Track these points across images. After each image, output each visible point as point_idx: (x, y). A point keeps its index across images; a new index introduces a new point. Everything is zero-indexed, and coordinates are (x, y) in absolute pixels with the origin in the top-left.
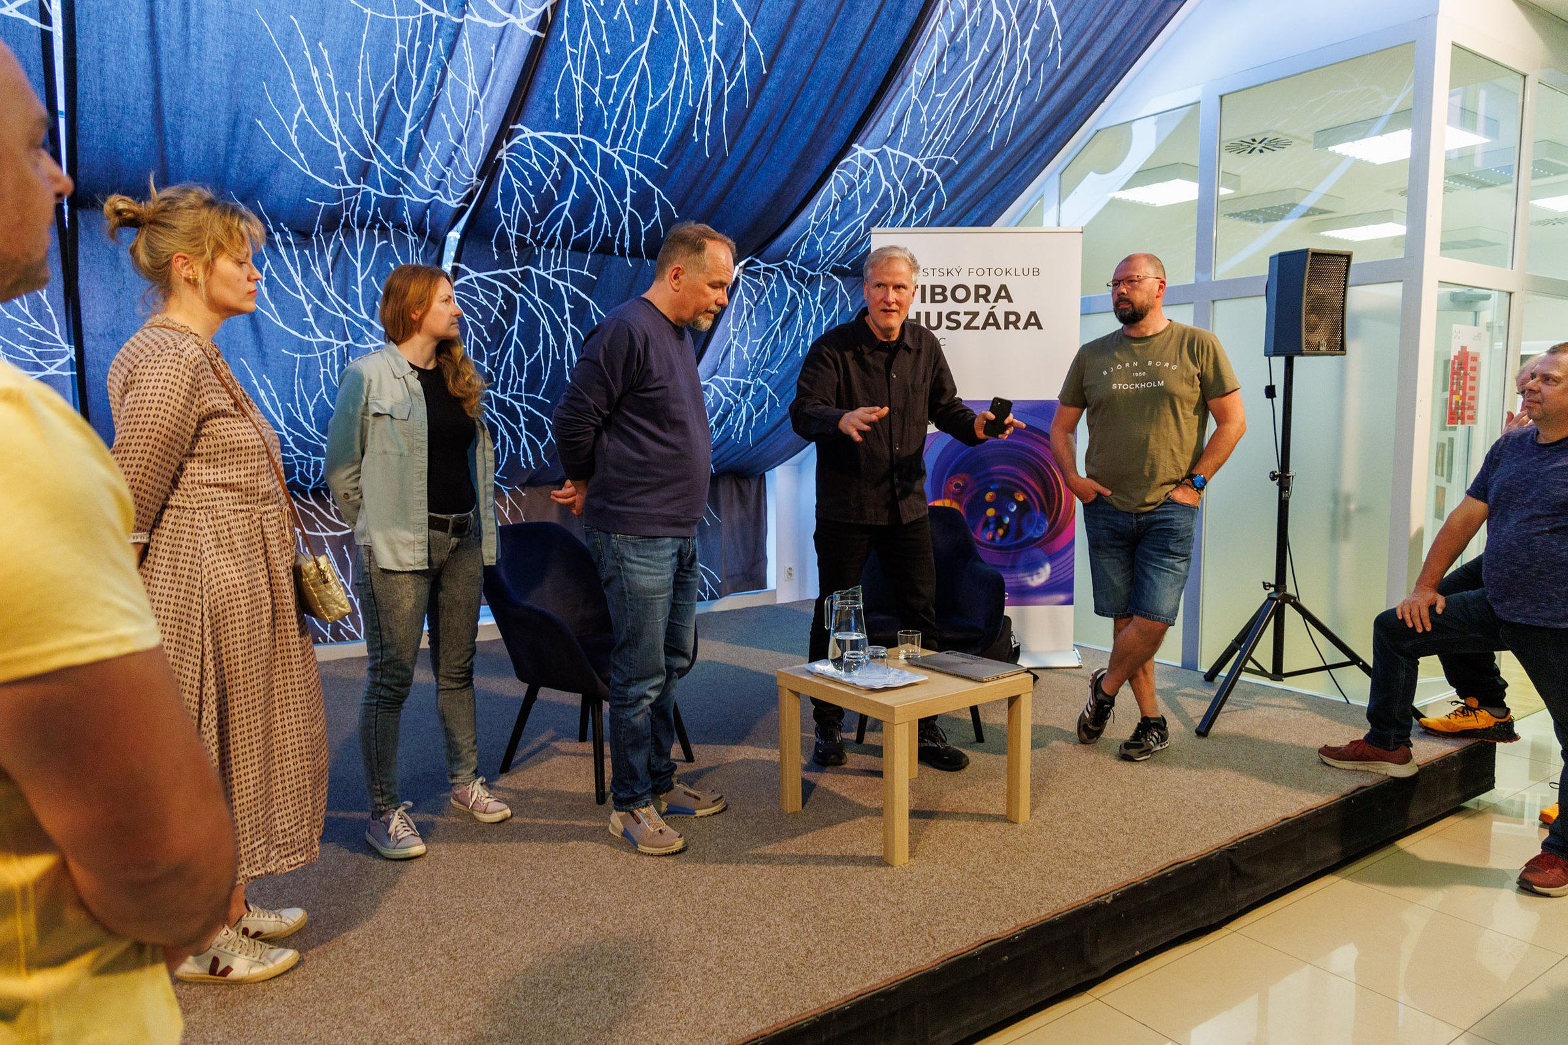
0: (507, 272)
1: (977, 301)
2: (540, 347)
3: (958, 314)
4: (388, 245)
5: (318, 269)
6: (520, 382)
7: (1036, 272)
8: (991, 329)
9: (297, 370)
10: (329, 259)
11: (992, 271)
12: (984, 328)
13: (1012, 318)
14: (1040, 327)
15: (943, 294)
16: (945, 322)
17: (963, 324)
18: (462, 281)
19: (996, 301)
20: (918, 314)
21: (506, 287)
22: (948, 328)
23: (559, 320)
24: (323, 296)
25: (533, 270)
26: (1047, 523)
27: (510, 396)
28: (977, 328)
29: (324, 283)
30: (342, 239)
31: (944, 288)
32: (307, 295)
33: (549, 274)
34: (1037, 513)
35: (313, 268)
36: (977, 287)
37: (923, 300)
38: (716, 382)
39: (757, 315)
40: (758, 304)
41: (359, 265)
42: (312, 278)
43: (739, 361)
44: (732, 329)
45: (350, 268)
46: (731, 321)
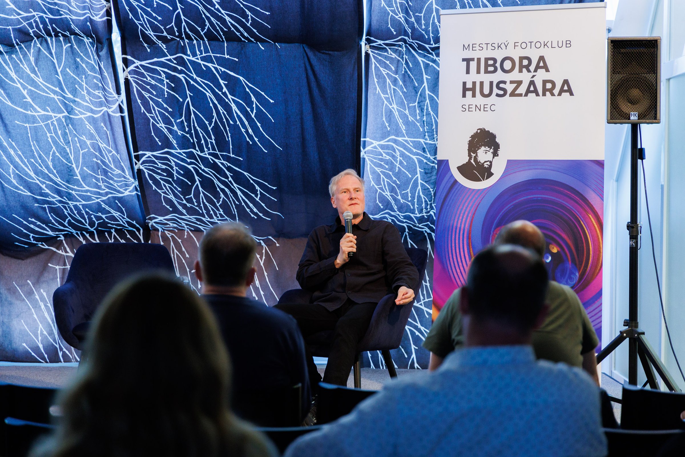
0: (163, 59)
1: (521, 71)
2: (215, 114)
3: (504, 82)
4: (71, 47)
5: (26, 66)
6: (211, 143)
7: (568, 44)
8: (532, 95)
9: (29, 135)
10: (32, 59)
11: (533, 44)
12: (526, 95)
13: (549, 86)
14: (572, 94)
15: (494, 65)
16: (495, 91)
17: (509, 92)
18: (132, 67)
19: (535, 71)
20: (474, 83)
21: (166, 70)
22: (498, 95)
23: (220, 93)
24: (33, 83)
25: (185, 57)
26: (577, 274)
27: (210, 154)
28: (520, 95)
29: (32, 75)
30: (39, 45)
31: (495, 60)
32: (22, 84)
33: (198, 59)
34: (569, 265)
35: (21, 66)
36: (521, 59)
37: (478, 72)
38: (395, 141)
39: (404, 82)
40: (399, 72)
41: (55, 61)
42: (22, 72)
43: (407, 123)
44: (382, 95)
45: (49, 63)
46: (378, 88)
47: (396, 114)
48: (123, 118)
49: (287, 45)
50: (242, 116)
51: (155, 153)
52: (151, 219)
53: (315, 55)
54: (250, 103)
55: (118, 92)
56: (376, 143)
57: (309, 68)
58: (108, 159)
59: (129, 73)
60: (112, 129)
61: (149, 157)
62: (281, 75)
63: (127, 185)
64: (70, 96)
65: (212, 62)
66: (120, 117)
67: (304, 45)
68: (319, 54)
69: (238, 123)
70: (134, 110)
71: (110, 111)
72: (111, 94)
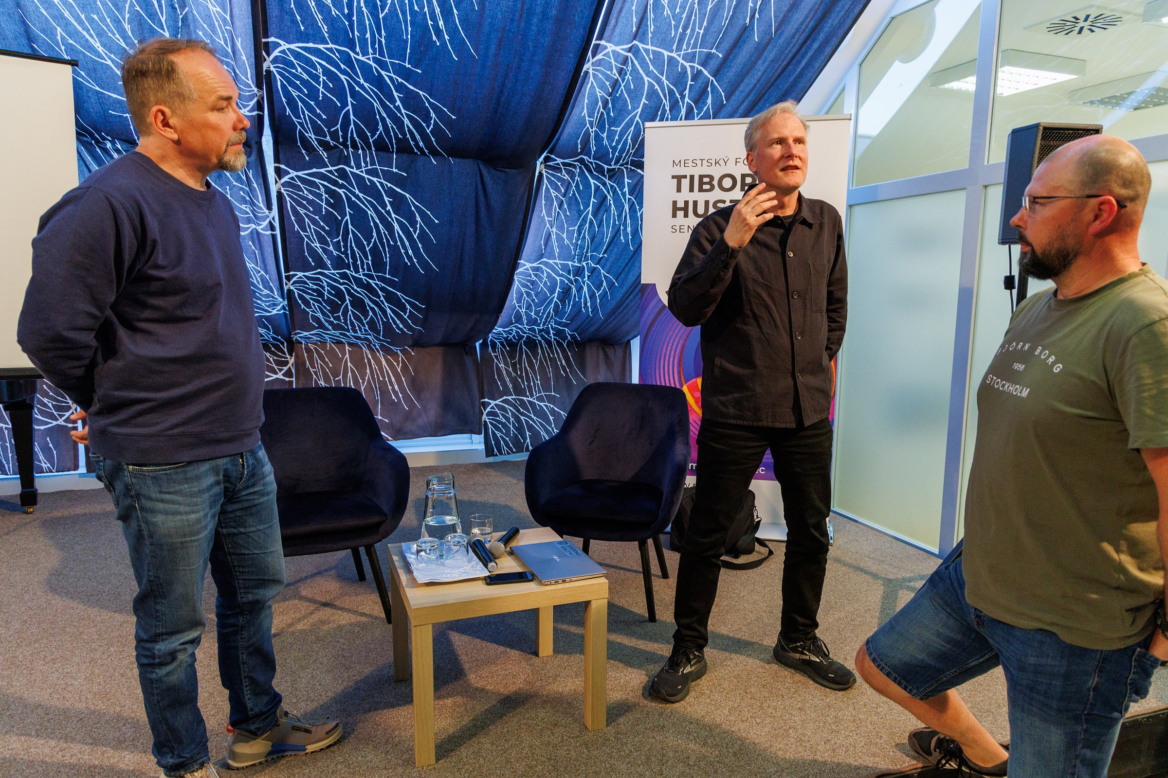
0: (323, 170)
2: (375, 234)
6: (368, 264)
15: (710, 183)
18: (286, 179)
20: (686, 203)
21: (326, 183)
23: (383, 211)
25: (347, 169)
27: (364, 275)
31: (712, 178)
33: (362, 172)
36: (744, 176)
37: (691, 190)
38: (546, 264)
39: (569, 206)
40: (567, 196)
43: (561, 246)
44: (546, 218)
46: (544, 211)
47: (554, 237)
48: (274, 237)
49: (461, 160)
50: (403, 236)
51: (306, 274)
52: (296, 334)
53: (490, 172)
54: (413, 223)
56: (528, 265)
57: (480, 186)
58: (256, 279)
59: (283, 185)
60: (261, 249)
61: (300, 277)
63: (275, 305)
65: (378, 176)
66: (271, 235)
67: (479, 162)
68: (494, 171)
69: (399, 243)
70: (286, 228)
71: (259, 228)
72: (261, 209)
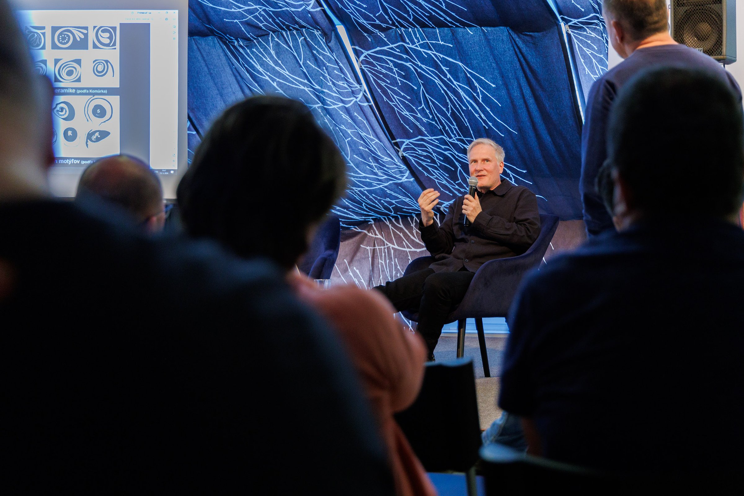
0: (385, 48)
4: (305, 39)
5: (268, 59)
10: (273, 52)
18: (362, 58)
23: (446, 79)
24: (280, 75)
27: (458, 140)
29: (277, 68)
30: (276, 39)
32: (269, 77)
35: (264, 59)
41: (295, 54)
42: (267, 66)
44: (592, 76)
45: (291, 57)
46: (586, 69)
49: (493, 28)
50: (471, 101)
51: (411, 141)
53: (519, 37)
54: (474, 89)
55: (359, 82)
57: (517, 50)
59: (362, 63)
60: (367, 120)
61: (408, 144)
62: (495, 59)
63: (400, 172)
64: (317, 87)
65: (431, 49)
66: (368, 106)
67: (507, 28)
68: (522, 36)
69: (470, 108)
70: (377, 99)
71: (358, 101)
72: (353, 84)
